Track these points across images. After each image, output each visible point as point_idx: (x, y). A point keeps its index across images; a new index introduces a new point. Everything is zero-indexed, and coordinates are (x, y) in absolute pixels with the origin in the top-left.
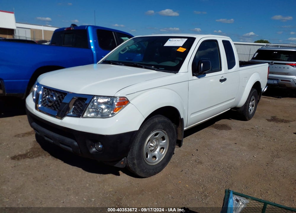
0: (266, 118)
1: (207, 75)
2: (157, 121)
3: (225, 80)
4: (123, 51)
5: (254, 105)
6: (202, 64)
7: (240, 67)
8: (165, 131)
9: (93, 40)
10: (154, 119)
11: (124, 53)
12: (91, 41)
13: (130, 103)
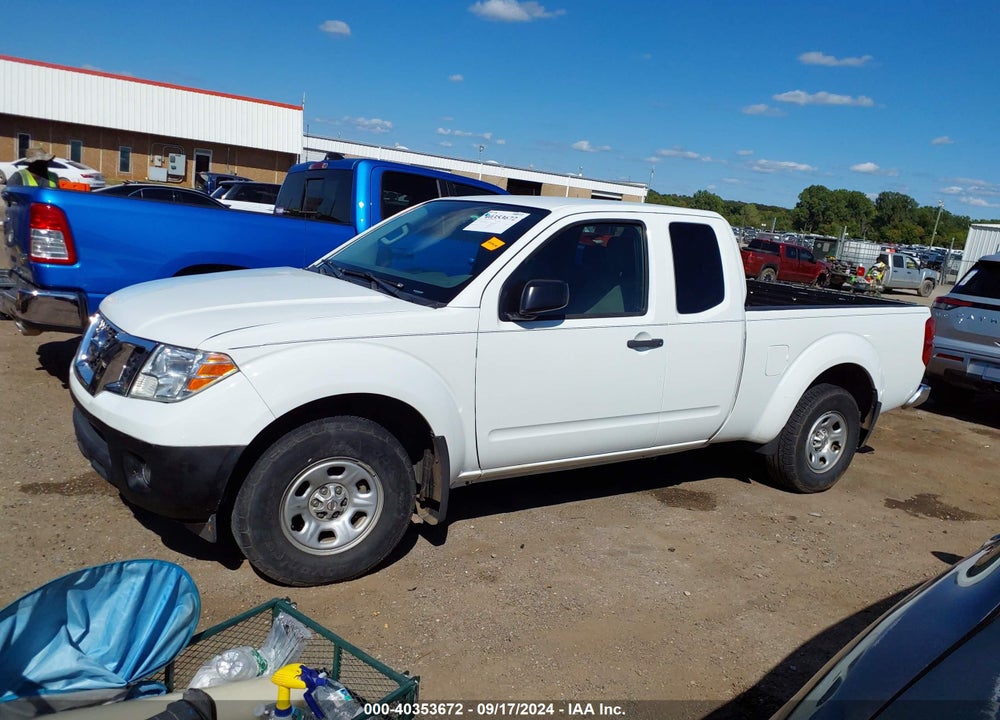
0: (887, 497)
1: (567, 323)
2: (332, 431)
3: (657, 343)
4: (389, 237)
5: (843, 445)
6: (532, 289)
7: (746, 310)
8: (367, 463)
9: (367, 202)
10: (326, 425)
11: (392, 244)
12: (361, 205)
13: (239, 371)
